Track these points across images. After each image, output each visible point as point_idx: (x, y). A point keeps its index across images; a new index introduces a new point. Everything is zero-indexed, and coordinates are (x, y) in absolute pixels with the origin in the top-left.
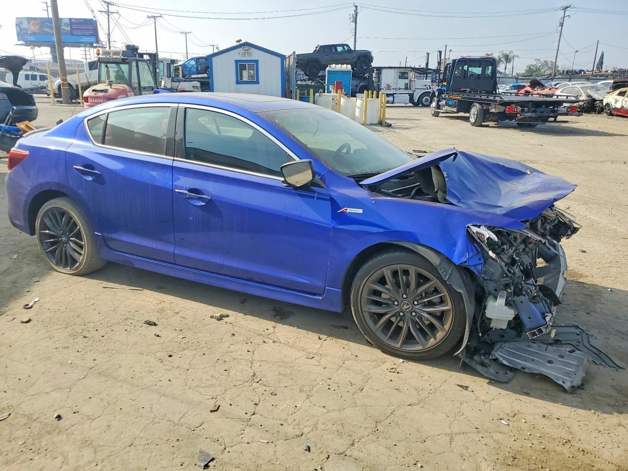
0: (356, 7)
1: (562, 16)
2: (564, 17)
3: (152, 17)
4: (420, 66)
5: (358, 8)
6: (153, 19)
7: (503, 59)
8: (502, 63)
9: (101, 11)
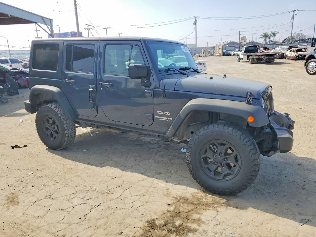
0: (196, 18)
1: (293, 15)
2: (294, 15)
3: (105, 28)
4: (230, 41)
5: (197, 18)
6: (105, 29)
7: (272, 35)
8: (272, 37)
9: (85, 29)
